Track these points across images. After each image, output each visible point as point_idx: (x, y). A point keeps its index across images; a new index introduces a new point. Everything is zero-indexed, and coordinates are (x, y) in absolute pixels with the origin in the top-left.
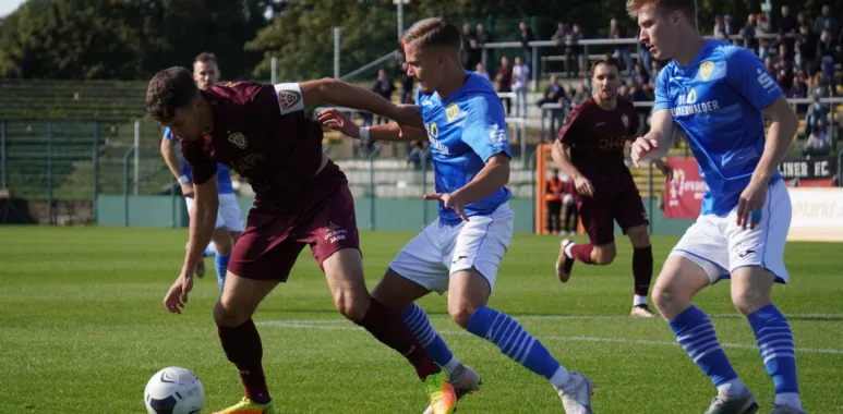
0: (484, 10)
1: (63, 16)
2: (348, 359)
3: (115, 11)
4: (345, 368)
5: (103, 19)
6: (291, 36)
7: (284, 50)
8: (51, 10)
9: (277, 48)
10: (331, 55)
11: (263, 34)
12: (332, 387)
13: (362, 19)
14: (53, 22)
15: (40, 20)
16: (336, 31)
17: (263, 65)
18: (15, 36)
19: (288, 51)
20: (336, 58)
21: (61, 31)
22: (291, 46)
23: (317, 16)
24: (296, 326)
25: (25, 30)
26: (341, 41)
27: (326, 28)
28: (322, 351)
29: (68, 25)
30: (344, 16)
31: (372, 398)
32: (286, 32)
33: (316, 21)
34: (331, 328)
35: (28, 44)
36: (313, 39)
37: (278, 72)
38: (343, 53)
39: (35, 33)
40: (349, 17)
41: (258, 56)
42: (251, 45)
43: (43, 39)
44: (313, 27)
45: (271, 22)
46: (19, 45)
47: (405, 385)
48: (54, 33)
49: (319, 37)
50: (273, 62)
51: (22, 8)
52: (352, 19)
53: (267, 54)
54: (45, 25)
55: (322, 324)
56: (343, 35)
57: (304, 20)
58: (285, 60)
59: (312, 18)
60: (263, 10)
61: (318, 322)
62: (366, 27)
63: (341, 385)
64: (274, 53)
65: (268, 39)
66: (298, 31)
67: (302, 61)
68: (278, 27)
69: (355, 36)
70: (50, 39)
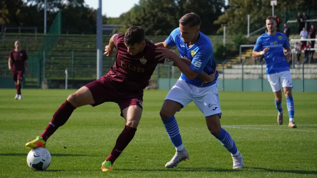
0: (306, 7)
1: (147, 12)
2: (254, 140)
3: (165, 10)
4: (253, 143)
5: (161, 13)
6: (231, 18)
7: (228, 23)
8: (142, 10)
9: (226, 23)
10: (247, 25)
11: (221, 18)
12: (248, 151)
13: (258, 11)
14: (143, 14)
15: (138, 13)
16: (249, 16)
17: (220, 29)
18: (129, 20)
19: (230, 24)
20: (248, 26)
21: (146, 17)
22: (231, 22)
23: (241, 11)
24: (234, 127)
25: (133, 17)
26: (250, 20)
27: (245, 15)
28: (244, 137)
29: (148, 15)
30: (251, 10)
31: (263, 155)
32: (229, 17)
33: (241, 13)
34: (247, 128)
35: (134, 22)
36: (240, 19)
37: (226, 32)
38: (251, 25)
39: (137, 19)
40: (253, 10)
41: (219, 26)
42: (216, 22)
43: (139, 21)
44: (239, 15)
45: (224, 13)
46: (131, 23)
47: (276, 150)
48: (143, 18)
49: (242, 19)
50: (224, 28)
51: (132, 9)
52: (255, 12)
53: (222, 25)
54: (140, 15)
55: (244, 127)
56: (251, 18)
57: (236, 12)
58: (229, 27)
59: (239, 11)
60: (221, 8)
61: (242, 126)
62: (260, 15)
63: (252, 150)
64: (225, 25)
65: (223, 19)
66: (234, 16)
67: (235, 27)
68: (226, 15)
69: (256, 18)
70: (142, 21)
